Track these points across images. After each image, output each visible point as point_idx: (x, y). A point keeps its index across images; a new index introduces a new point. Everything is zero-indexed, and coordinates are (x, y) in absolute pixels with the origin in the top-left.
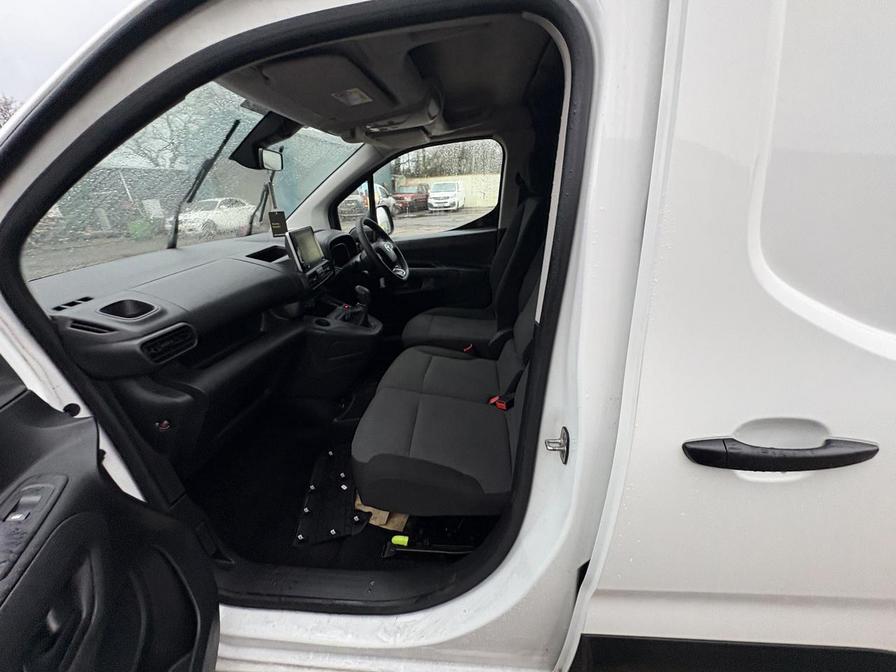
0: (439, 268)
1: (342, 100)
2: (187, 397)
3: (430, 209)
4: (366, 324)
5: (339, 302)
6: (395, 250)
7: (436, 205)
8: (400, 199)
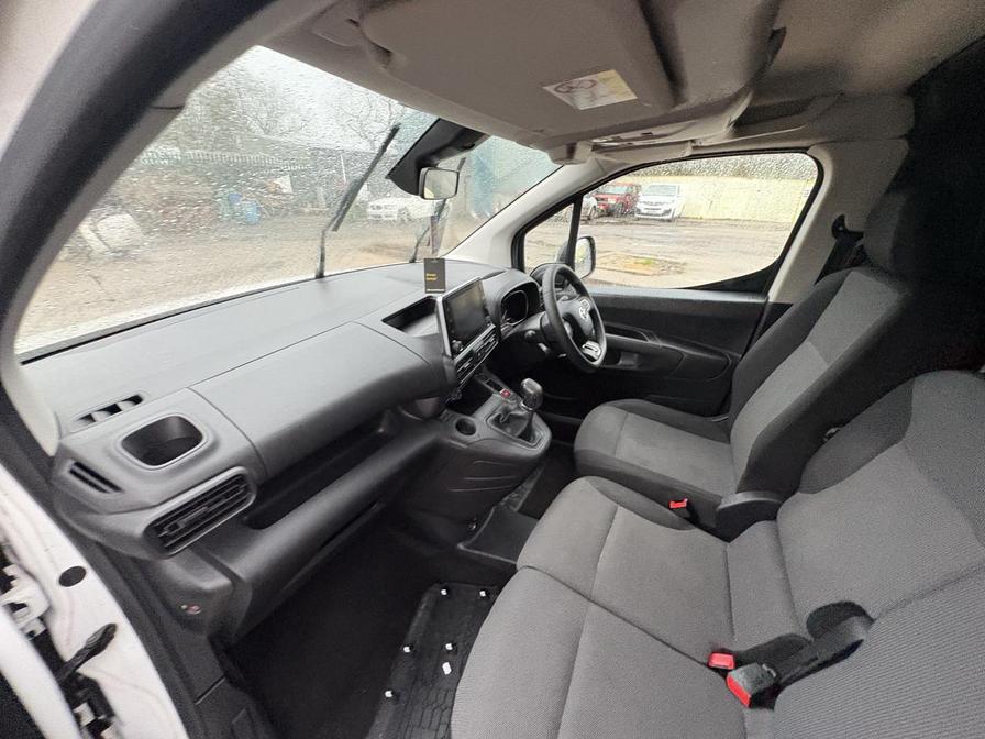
0: (650, 342)
1: (564, 98)
2: (222, 581)
3: (637, 215)
4: (527, 435)
5: (499, 383)
6: (592, 313)
7: (646, 212)
8: (602, 199)
